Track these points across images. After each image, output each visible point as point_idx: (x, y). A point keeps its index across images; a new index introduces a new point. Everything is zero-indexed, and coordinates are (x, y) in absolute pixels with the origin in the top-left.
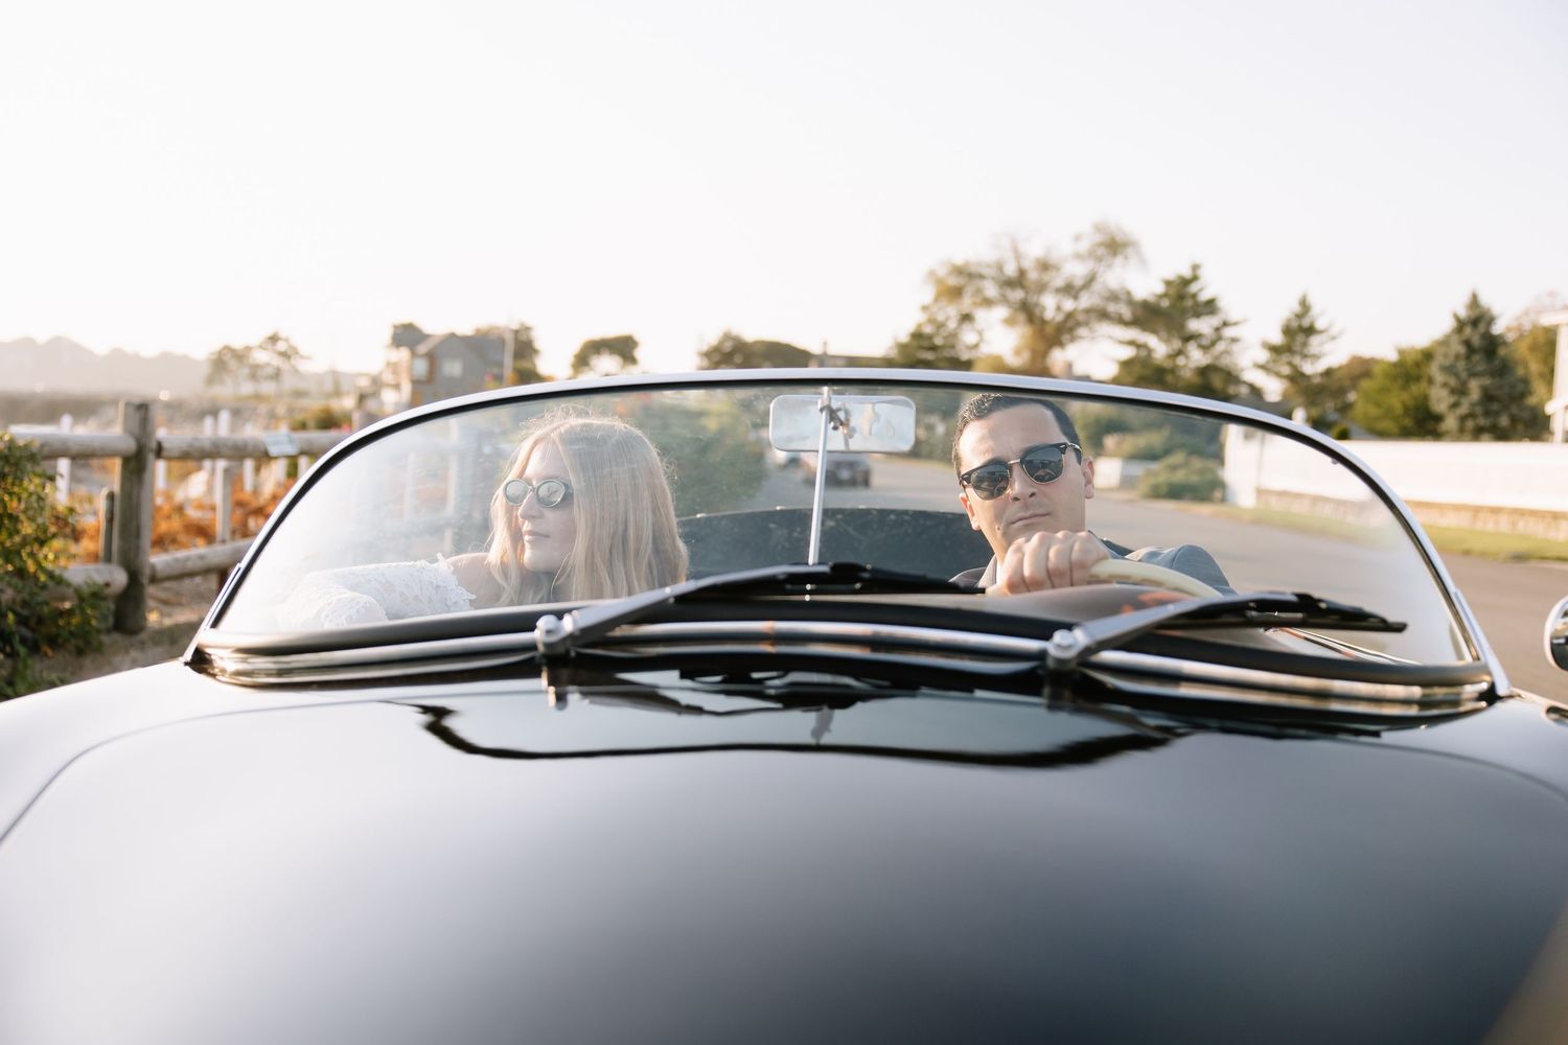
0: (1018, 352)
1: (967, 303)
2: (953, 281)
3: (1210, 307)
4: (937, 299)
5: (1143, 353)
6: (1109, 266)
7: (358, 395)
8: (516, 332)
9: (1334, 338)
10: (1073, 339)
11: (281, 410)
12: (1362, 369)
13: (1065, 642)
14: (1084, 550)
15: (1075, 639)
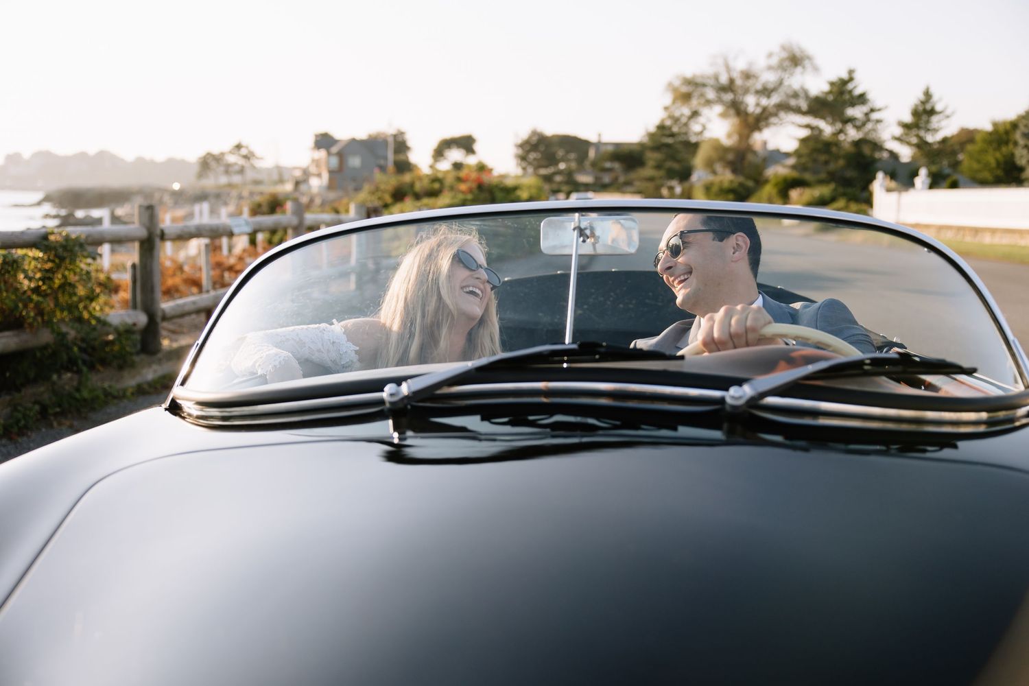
0: (729, 136)
1: (694, 102)
2: (685, 89)
3: (862, 99)
4: (674, 102)
5: (816, 133)
6: (792, 74)
7: (294, 182)
8: (395, 136)
9: (948, 117)
10: (767, 125)
11: (245, 193)
12: (967, 137)
13: (737, 395)
14: (755, 319)
15: (744, 391)
